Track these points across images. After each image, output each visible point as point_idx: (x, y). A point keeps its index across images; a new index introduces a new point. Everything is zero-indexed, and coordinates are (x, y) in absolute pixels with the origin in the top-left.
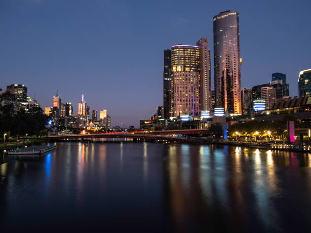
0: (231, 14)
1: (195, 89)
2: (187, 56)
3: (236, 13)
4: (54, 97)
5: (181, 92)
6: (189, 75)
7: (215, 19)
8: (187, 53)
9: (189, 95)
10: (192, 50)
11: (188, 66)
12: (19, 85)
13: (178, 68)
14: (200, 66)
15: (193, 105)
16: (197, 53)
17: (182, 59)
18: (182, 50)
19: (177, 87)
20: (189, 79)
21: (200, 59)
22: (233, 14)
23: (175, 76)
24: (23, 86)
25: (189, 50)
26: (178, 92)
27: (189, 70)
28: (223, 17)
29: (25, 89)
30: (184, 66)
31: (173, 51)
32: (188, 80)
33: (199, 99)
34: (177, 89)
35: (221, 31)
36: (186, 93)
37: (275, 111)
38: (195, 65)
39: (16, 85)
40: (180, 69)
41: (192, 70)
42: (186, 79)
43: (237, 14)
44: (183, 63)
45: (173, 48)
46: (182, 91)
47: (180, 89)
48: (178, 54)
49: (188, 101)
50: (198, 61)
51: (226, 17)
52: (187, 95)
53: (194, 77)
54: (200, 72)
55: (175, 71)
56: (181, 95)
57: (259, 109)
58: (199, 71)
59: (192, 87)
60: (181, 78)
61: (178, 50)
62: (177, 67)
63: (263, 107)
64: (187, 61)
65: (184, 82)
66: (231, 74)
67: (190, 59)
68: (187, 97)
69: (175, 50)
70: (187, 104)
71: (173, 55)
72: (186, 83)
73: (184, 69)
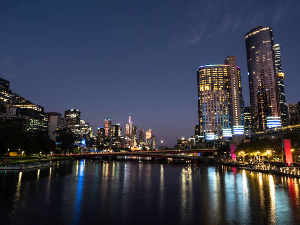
0: (263, 29)
1: (224, 107)
2: (214, 76)
3: (268, 28)
4: (106, 119)
5: (209, 110)
6: (217, 94)
7: (247, 37)
8: (214, 72)
9: (219, 113)
10: (219, 69)
11: (216, 84)
12: (74, 110)
13: (206, 87)
14: (228, 83)
15: (223, 123)
16: (225, 71)
17: (210, 78)
18: (209, 69)
19: (205, 106)
20: (218, 97)
21: (229, 77)
22: (265, 29)
23: (203, 96)
24: (78, 110)
25: (216, 69)
26: (207, 110)
27: (217, 89)
28: (254, 33)
29: (79, 113)
30: (212, 86)
31: (200, 71)
32: (216, 99)
33: (229, 117)
34: (205, 107)
35: (254, 47)
36: (215, 112)
37: (286, 128)
38: (223, 83)
39: (72, 110)
40: (207, 88)
41: (220, 89)
42: (215, 97)
43: (270, 29)
44: (210, 82)
45: (200, 69)
46: (211, 110)
47: (208, 108)
48: (205, 74)
49: (217, 119)
50: (226, 79)
51: (257, 34)
52: (216, 114)
53: (223, 95)
54: (230, 90)
55: (203, 90)
56: (210, 114)
57: (273, 126)
58: (228, 89)
59: (221, 106)
60: (209, 97)
61: (205, 70)
62: (204, 87)
63: (280, 124)
64: (214, 80)
65: (212, 101)
66: (267, 90)
67: (217, 78)
68: (215, 115)
69: (202, 70)
70: (216, 122)
71: (200, 75)
72: (215, 101)
73: (212, 88)
